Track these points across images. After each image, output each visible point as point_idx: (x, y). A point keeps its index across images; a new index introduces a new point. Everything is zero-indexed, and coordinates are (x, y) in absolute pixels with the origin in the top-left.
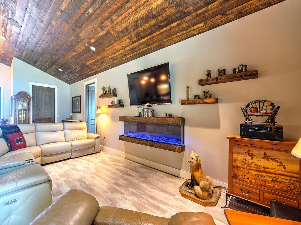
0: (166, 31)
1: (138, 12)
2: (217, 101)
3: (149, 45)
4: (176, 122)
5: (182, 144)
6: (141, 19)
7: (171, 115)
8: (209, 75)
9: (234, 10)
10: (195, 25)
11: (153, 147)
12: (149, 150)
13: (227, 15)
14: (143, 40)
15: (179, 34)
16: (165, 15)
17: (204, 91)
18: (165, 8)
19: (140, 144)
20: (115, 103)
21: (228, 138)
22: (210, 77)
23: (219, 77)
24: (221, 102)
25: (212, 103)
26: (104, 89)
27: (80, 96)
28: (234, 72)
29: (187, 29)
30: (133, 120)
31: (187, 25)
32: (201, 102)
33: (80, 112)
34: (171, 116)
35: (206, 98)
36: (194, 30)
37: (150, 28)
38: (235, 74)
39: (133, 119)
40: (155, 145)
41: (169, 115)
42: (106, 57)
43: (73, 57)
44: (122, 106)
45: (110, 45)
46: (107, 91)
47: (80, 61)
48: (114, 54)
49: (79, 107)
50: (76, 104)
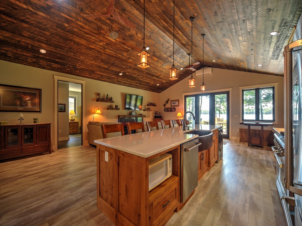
20: (114, 107)
27: (40, 90)
33: (40, 111)
42: (117, 79)
43: (98, 65)
44: (119, 109)
45: (129, 79)
46: (103, 97)
47: (95, 69)
48: (123, 81)
49: (34, 105)
50: (21, 99)
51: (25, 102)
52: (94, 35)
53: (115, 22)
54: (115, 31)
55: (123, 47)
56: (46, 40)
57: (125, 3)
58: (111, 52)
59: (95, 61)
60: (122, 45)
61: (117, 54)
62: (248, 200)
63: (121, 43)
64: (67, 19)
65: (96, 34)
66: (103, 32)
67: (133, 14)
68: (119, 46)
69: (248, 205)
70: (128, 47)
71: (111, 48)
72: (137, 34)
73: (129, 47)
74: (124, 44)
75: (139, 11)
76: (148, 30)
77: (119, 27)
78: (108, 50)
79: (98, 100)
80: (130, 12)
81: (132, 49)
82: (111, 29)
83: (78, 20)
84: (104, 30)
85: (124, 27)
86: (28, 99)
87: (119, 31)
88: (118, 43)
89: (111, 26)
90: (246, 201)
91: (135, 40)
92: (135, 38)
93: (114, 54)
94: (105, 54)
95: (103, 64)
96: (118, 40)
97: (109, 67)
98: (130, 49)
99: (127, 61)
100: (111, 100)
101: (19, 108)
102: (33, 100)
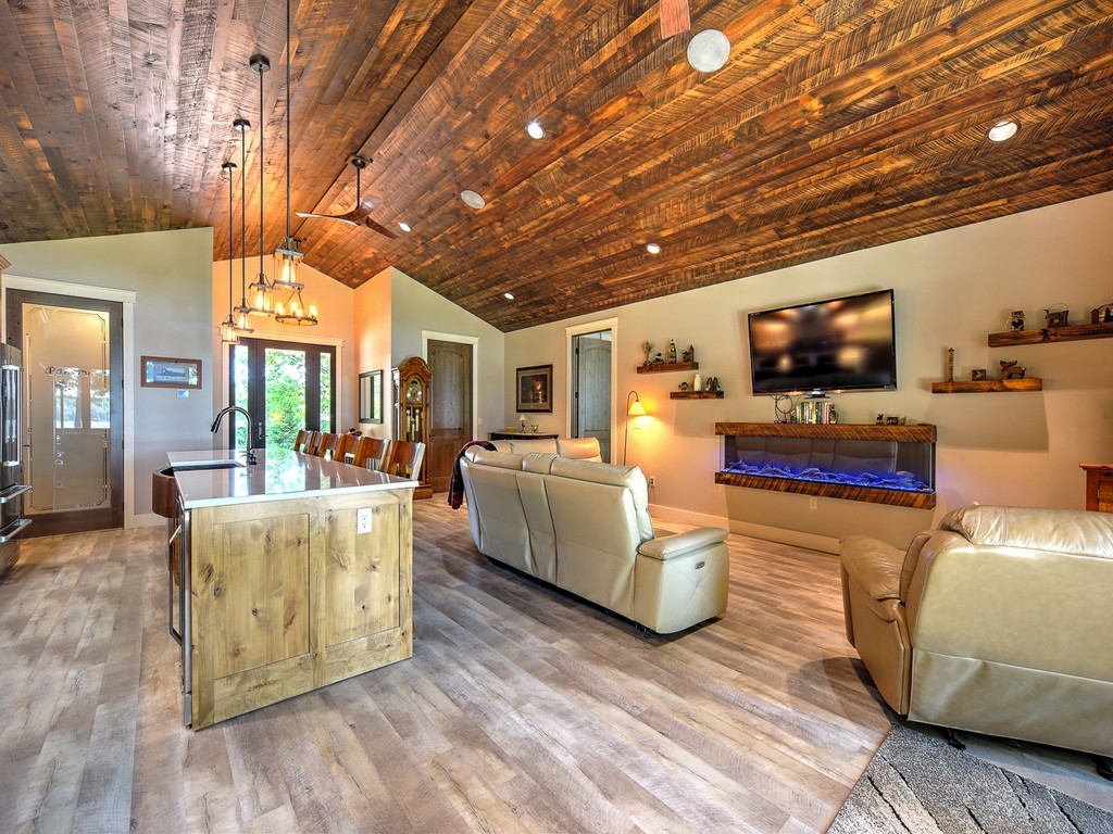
0: (892, 215)
1: (835, 180)
2: (1039, 386)
3: (824, 243)
4: (917, 436)
5: (930, 489)
6: (834, 193)
7: (897, 418)
8: (1018, 324)
9: (1099, 176)
10: (981, 204)
11: (839, 497)
12: (815, 507)
13: (1077, 185)
14: (815, 233)
15: (925, 221)
16: (905, 185)
17: (1002, 362)
18: (912, 173)
19: (794, 491)
20: (697, 387)
21: (1084, 468)
22: (1022, 329)
23: (1053, 331)
24: (1051, 388)
25: (1029, 389)
26: (648, 348)
27: (550, 366)
28: (1093, 318)
29: (956, 210)
30: (767, 432)
31: (958, 203)
32: (995, 388)
33: (550, 411)
34: (894, 421)
35: (1010, 377)
36: (974, 212)
37: (852, 208)
38: (1097, 325)
39: (768, 428)
40: (846, 494)
41: (889, 419)
42: (678, 267)
43: (575, 267)
44: (720, 395)
45: (710, 242)
46: (660, 355)
47: (588, 277)
48: (707, 260)
49: (545, 397)
50: (533, 388)
51: (537, 395)
52: (473, 227)
53: (435, 182)
54: (459, 192)
55: (516, 196)
56: (486, 281)
57: (386, 149)
58: (528, 226)
59: (556, 264)
60: (506, 195)
61: (541, 218)
63: (499, 195)
64: (440, 240)
65: (470, 224)
66: (463, 212)
67: (407, 140)
68: (510, 203)
70: (516, 185)
72: (466, 149)
73: (518, 184)
74: (502, 190)
75: (395, 125)
76: (449, 112)
77: (449, 180)
78: (523, 229)
79: (647, 368)
80: (404, 147)
81: (529, 177)
82: (457, 197)
83: (441, 231)
84: (460, 209)
85: (446, 170)
86: (539, 387)
87: (457, 184)
88: (497, 200)
89: (447, 193)
91: (489, 160)
92: (482, 157)
93: (540, 225)
94: (534, 238)
95: (574, 258)
96: (488, 197)
97: (592, 255)
98: (525, 182)
99: (586, 209)
100: (689, 361)
101: (532, 406)
102: (544, 387)
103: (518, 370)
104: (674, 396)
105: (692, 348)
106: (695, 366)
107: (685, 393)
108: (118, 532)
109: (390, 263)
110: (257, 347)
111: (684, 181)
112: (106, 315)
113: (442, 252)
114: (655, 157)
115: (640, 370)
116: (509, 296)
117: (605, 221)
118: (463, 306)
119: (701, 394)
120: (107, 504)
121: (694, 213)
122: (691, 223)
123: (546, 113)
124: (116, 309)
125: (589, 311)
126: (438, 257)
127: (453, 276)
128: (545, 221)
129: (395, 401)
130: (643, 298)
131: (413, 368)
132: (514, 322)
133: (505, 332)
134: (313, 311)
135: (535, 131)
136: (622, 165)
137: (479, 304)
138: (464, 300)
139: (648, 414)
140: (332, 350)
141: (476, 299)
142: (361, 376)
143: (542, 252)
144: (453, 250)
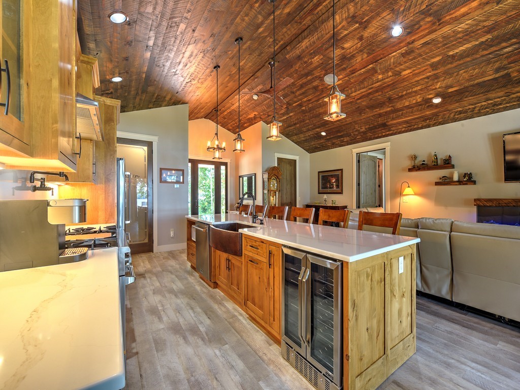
20: (456, 179)
26: (415, 158)
27: (341, 170)
33: (341, 193)
42: (448, 110)
43: (376, 115)
44: (474, 182)
45: (482, 93)
46: (424, 161)
47: (380, 121)
48: (472, 105)
49: (338, 186)
50: (330, 182)
51: (333, 185)
52: (322, 96)
53: (312, 71)
54: (325, 75)
55: (360, 75)
56: (314, 126)
57: (291, 54)
58: (359, 92)
59: (364, 113)
60: (354, 74)
61: (370, 87)
62: (162, 313)
63: (349, 75)
64: (298, 105)
65: (321, 94)
66: (320, 88)
67: (307, 47)
68: (353, 79)
69: (159, 309)
70: (364, 68)
71: (351, 89)
72: (343, 48)
73: (366, 67)
74: (353, 72)
75: (305, 38)
76: (343, 26)
77: (321, 69)
78: (354, 94)
80: (303, 51)
81: (375, 62)
82: (321, 79)
83: (301, 100)
84: (319, 85)
85: (322, 63)
86: (333, 181)
87: (326, 70)
88: (346, 78)
89: (316, 77)
90: (164, 311)
91: (355, 54)
92: (350, 53)
93: (367, 91)
94: (358, 99)
95: (378, 110)
96: (341, 77)
97: (391, 107)
98: (371, 66)
99: (404, 79)
100: (448, 163)
101: (329, 190)
102: (337, 181)
103: (319, 172)
104: (437, 184)
105: (450, 156)
106: (453, 167)
107: (445, 181)
108: (151, 254)
109: (261, 119)
110: (195, 163)
111: (489, 54)
112: (146, 148)
113: (295, 111)
114: (477, 39)
115: (410, 170)
116: (323, 134)
117: (414, 85)
118: (293, 141)
119: (460, 182)
120: (146, 241)
121: (483, 74)
122: (476, 82)
123: (412, 18)
124: (149, 145)
125: (370, 139)
126: (291, 114)
127: (295, 124)
128: (372, 88)
129: (264, 189)
130: (411, 131)
131: (274, 172)
132: (319, 148)
133: (310, 153)
134: (224, 145)
135: (397, 31)
136: (447, 48)
137: (303, 139)
138: (295, 138)
139: (416, 194)
140: (226, 164)
141: (303, 136)
142: (240, 177)
143: (359, 107)
144: (304, 110)
